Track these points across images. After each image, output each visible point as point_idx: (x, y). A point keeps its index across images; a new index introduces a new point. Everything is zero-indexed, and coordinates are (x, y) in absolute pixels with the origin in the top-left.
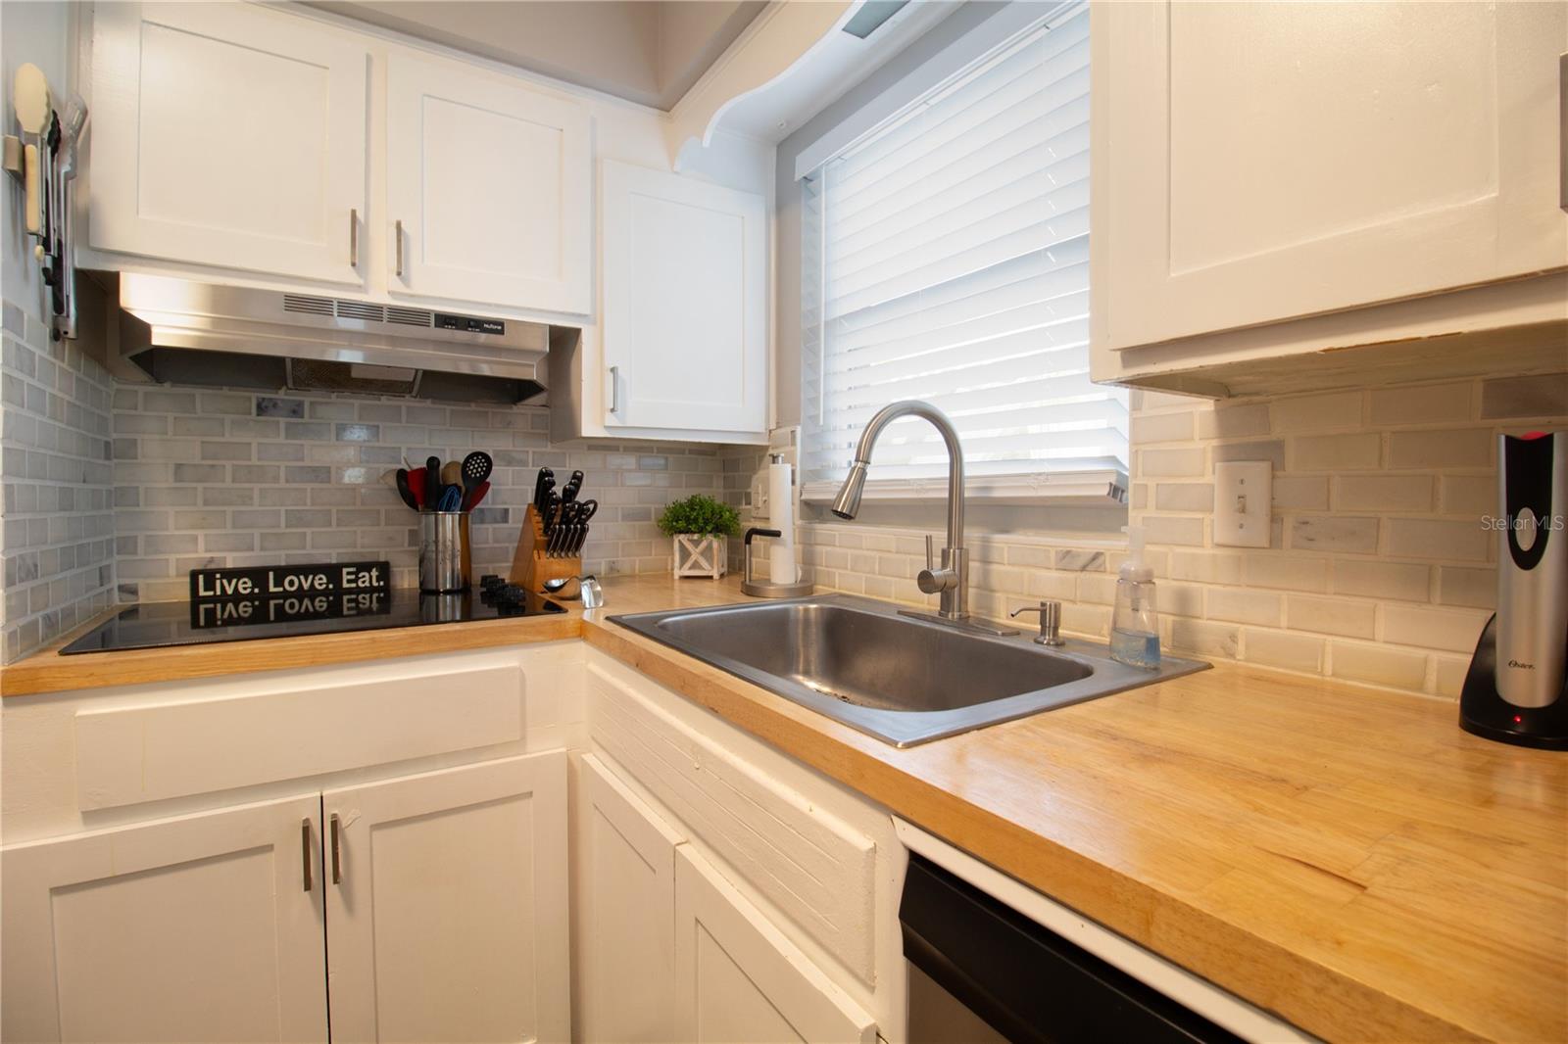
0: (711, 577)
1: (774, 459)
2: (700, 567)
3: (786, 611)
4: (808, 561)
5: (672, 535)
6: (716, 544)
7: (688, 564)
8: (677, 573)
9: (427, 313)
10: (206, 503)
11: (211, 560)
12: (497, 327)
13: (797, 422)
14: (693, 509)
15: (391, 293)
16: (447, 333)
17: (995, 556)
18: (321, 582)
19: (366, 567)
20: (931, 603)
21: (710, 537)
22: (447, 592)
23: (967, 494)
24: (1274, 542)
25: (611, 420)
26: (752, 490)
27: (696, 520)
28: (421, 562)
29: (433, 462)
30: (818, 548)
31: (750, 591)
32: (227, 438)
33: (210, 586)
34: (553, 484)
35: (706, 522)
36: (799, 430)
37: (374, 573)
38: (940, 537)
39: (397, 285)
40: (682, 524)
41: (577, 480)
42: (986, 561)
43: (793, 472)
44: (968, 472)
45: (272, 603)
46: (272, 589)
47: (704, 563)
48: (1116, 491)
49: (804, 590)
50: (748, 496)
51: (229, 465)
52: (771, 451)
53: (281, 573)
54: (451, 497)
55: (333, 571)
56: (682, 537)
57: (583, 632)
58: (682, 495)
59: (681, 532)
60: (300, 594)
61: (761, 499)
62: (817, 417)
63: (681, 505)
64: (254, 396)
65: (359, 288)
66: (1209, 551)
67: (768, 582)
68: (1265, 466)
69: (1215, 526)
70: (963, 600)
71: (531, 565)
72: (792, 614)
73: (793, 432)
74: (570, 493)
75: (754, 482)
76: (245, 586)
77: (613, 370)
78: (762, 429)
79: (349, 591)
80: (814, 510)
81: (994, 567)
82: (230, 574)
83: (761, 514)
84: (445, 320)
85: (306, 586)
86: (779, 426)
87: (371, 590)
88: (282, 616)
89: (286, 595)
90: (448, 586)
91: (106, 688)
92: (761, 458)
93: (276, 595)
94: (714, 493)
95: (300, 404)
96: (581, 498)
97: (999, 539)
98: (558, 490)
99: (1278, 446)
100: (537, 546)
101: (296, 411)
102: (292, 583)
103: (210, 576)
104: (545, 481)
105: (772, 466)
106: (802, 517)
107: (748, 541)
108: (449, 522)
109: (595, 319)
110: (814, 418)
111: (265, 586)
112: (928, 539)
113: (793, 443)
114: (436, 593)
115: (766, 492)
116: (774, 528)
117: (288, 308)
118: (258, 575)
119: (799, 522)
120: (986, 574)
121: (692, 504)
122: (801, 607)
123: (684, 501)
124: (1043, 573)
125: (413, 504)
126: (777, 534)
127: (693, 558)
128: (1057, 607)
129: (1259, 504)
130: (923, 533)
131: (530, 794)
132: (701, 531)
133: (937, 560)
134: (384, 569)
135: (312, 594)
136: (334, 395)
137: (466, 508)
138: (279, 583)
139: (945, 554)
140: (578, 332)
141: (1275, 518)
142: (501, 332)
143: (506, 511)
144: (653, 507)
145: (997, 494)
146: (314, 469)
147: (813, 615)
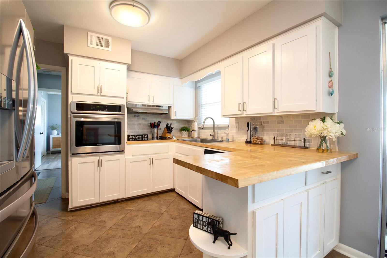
0: (186, 137)
1: (195, 122)
2: (185, 136)
3: (196, 140)
4: (199, 134)
5: (181, 132)
6: (187, 133)
7: (183, 135)
8: (182, 137)
9: (155, 106)
10: (129, 127)
11: (129, 134)
12: (162, 107)
13: (198, 117)
14: (184, 128)
15: (152, 104)
16: (158, 108)
17: (219, 133)
18: (141, 137)
19: (145, 135)
20: (211, 137)
21: (186, 132)
22: (155, 138)
23: (215, 126)
24: (239, 130)
25: (175, 117)
26: (192, 126)
27: (185, 129)
28: (152, 135)
29: (154, 122)
30: (200, 133)
31: (192, 138)
32: (131, 120)
33: (130, 137)
34: (168, 125)
35: (186, 130)
36: (198, 118)
37: (146, 136)
38: (212, 131)
39: (153, 103)
40: (183, 130)
41: (171, 124)
42: (218, 133)
43: (197, 123)
44: (215, 124)
45: (136, 139)
46: (136, 137)
47: (186, 135)
48: (228, 126)
49: (199, 138)
50: (191, 126)
51: (131, 123)
52: (194, 121)
53: (137, 135)
54: (156, 127)
55: (142, 135)
56: (183, 132)
57: (174, 141)
58: (183, 126)
59: (182, 131)
60: (139, 138)
61: (193, 127)
62: (200, 116)
63: (182, 128)
64: (134, 115)
65: (149, 103)
66: (234, 131)
67: (194, 137)
68: (238, 124)
69: (235, 129)
70: (215, 137)
71: (165, 135)
72: (197, 140)
73: (197, 118)
74: (170, 126)
75: (192, 125)
76: (133, 137)
77: (175, 111)
78: (193, 117)
79: (144, 138)
80: (200, 128)
81: (219, 134)
82: (132, 135)
83: (193, 129)
84: (157, 106)
85: (139, 137)
86: (195, 117)
87: (146, 138)
88: (137, 140)
89: (137, 138)
90: (155, 137)
91: (134, 144)
92: (193, 121)
93: (136, 138)
94: (186, 126)
95: (138, 115)
96: (172, 126)
97: (219, 131)
98: (169, 126)
99: (239, 122)
100: (166, 132)
101: (138, 116)
102: (138, 137)
103: (130, 135)
104: (167, 125)
105: (195, 123)
106: (198, 129)
107: (192, 132)
108: (156, 129)
109: (173, 105)
110: (200, 117)
111: (135, 137)
112: (211, 131)
113: (197, 120)
114: (154, 138)
115: (194, 126)
116: (195, 130)
117: (142, 106)
118: (134, 136)
119: (198, 130)
120: (218, 135)
121: (184, 127)
122: (198, 139)
123: (183, 127)
124: (222, 134)
125: (152, 127)
126: (195, 131)
127: (184, 134)
128: (222, 137)
129: (238, 127)
130: (210, 131)
131: (169, 158)
132: (185, 131)
133: (212, 133)
134: (147, 135)
135: (140, 138)
136: (142, 115)
137: (158, 128)
138: (137, 137)
139: (213, 132)
140: (171, 106)
141: (239, 128)
142: (163, 107)
143: (160, 128)
144: (178, 128)
145: (219, 126)
146: (140, 123)
147: (199, 140)
